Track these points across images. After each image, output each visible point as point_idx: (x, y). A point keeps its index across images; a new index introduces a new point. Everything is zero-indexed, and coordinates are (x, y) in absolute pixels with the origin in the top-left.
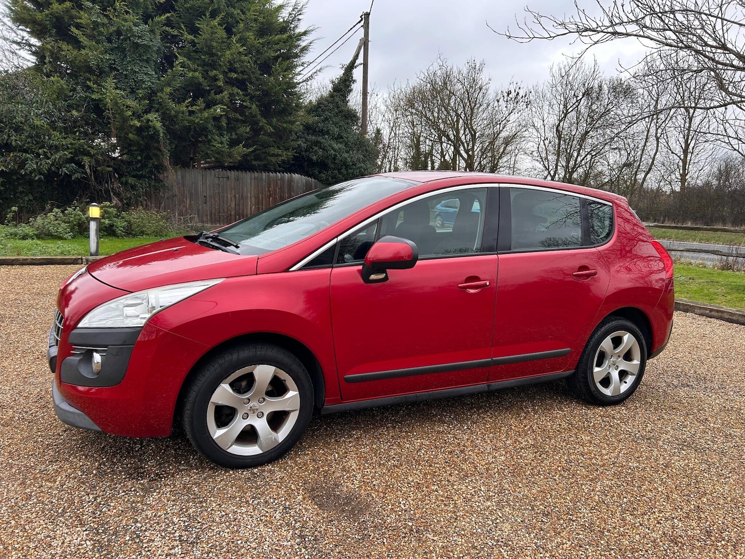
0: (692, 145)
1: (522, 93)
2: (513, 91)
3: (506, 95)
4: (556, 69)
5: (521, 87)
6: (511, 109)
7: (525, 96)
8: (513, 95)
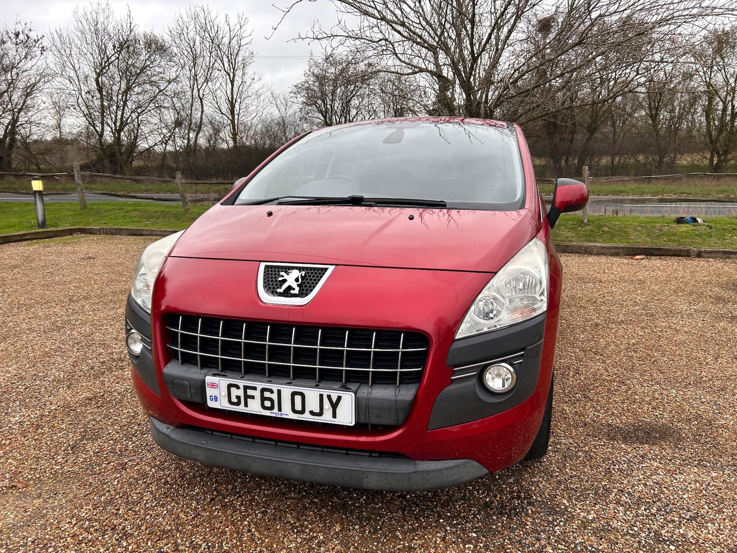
0: (237, 106)
1: (33, 36)
2: (21, 32)
3: (13, 36)
4: (81, 12)
5: (32, 29)
6: (24, 54)
7: (38, 40)
8: (21, 37)
